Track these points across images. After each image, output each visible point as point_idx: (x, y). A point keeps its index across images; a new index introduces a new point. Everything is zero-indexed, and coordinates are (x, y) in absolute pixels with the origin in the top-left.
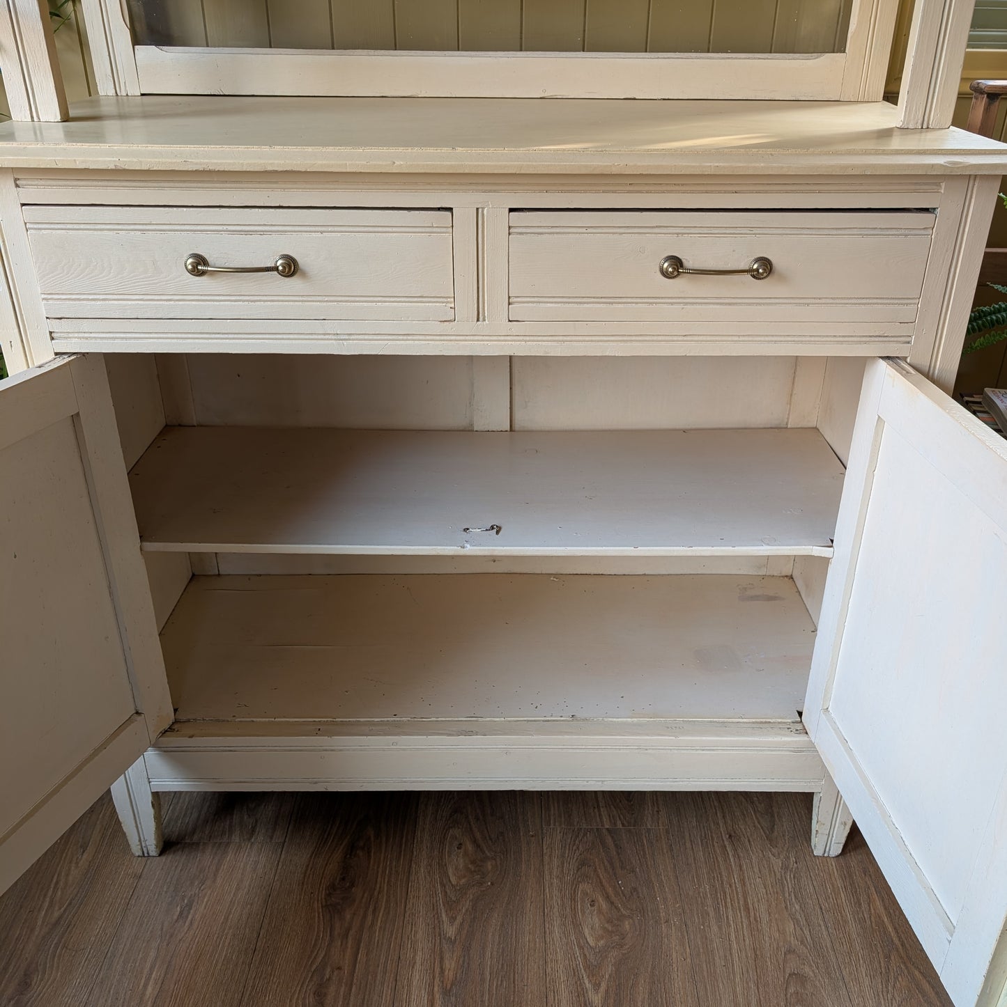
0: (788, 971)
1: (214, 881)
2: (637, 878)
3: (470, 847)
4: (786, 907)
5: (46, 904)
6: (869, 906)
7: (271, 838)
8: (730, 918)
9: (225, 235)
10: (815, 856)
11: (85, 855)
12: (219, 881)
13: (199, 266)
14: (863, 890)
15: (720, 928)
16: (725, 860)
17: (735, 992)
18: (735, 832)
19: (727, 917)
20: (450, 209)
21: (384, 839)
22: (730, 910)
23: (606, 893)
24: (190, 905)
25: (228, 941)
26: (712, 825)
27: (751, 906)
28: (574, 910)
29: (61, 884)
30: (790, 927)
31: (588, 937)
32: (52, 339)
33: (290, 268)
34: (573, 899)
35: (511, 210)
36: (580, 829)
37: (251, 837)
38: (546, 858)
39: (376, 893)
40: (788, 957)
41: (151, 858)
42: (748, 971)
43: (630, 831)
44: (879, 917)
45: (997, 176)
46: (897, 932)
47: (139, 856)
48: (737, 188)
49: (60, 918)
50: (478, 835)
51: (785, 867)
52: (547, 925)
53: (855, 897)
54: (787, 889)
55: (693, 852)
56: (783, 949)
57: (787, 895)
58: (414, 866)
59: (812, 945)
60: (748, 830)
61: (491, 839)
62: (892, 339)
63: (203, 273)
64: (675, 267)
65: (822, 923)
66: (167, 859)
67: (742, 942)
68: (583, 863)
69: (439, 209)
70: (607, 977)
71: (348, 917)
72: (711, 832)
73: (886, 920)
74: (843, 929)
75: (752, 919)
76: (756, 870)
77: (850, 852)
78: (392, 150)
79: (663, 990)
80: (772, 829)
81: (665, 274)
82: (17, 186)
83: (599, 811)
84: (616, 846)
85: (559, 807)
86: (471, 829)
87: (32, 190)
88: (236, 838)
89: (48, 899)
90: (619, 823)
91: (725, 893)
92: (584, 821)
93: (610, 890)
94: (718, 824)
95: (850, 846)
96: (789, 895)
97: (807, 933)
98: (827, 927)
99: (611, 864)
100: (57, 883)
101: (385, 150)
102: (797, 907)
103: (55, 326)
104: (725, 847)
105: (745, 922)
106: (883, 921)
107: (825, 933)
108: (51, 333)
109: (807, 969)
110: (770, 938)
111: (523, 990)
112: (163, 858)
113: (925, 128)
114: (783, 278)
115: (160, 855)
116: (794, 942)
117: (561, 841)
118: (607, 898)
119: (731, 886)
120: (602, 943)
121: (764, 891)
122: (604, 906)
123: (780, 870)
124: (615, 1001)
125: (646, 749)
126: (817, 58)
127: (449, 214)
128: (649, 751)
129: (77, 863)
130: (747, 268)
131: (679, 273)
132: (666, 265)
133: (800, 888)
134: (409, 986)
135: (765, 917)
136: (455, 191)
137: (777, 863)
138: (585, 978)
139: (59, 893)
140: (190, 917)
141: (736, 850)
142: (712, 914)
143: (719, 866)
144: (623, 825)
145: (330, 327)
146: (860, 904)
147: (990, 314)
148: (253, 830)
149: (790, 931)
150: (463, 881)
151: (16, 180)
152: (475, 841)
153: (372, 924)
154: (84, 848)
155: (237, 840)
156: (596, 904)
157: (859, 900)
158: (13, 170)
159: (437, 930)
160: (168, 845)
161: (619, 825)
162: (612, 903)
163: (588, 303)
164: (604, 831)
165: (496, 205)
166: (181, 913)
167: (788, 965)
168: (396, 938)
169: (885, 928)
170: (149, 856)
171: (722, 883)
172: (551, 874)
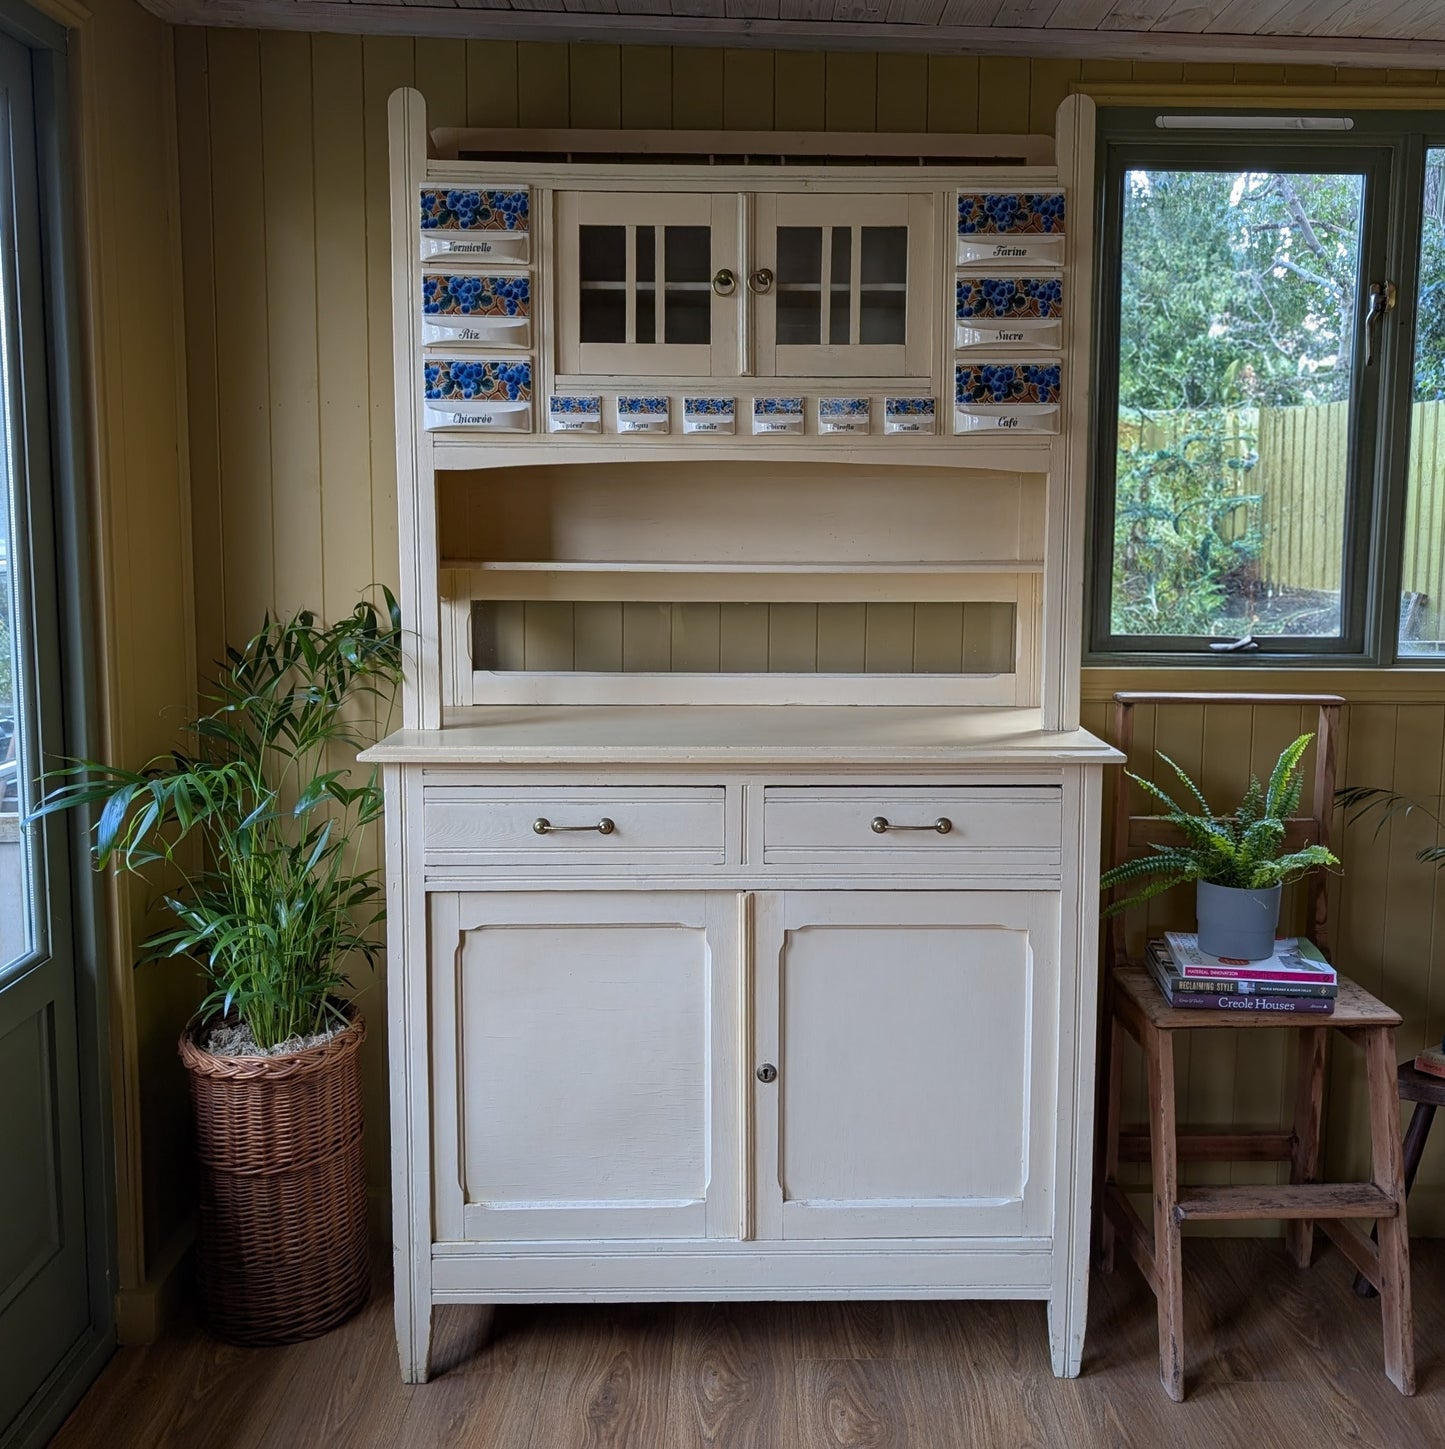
1: (483, 1401)
2: (885, 1395)
3: (725, 1374)
4: (1025, 1415)
5: (326, 1420)
6: (1104, 1413)
7: (533, 1370)
8: (972, 1422)
9: (565, 805)
10: (1055, 1378)
11: (355, 1384)
12: (487, 1401)
13: (544, 827)
14: (1099, 1401)
15: (962, 1429)
16: (970, 1382)
18: (980, 1361)
19: (969, 1422)
20: (724, 787)
21: (642, 1369)
22: (972, 1417)
23: (856, 1406)
24: (462, 1418)
25: (502, 1443)
26: (958, 1356)
27: (992, 1414)
28: (825, 1418)
29: (337, 1404)
30: (1028, 1428)
31: (838, 1436)
33: (609, 827)
34: (825, 1410)
35: (766, 787)
36: (830, 1361)
37: (513, 1369)
38: (798, 1382)
39: (638, 1408)
41: (419, 1386)
43: (879, 1362)
44: (1112, 1421)
45: (1099, 764)
46: (1127, 1431)
47: (407, 1384)
48: (921, 772)
49: (341, 1429)
50: (733, 1366)
51: (1027, 1386)
52: (800, 1429)
53: (1090, 1406)
54: (1027, 1401)
55: (939, 1376)
56: (1020, 1444)
57: (1027, 1406)
58: (672, 1389)
59: (1047, 1441)
60: (993, 1359)
61: (745, 1368)
63: (547, 831)
64: (883, 825)
65: (1058, 1426)
66: (435, 1385)
67: (982, 1439)
68: (832, 1385)
69: (715, 786)
71: (613, 1424)
72: (957, 1362)
73: (1118, 1423)
74: (1077, 1429)
75: (993, 1423)
76: (999, 1388)
77: (1089, 1375)
78: (686, 749)
80: (1017, 1359)
81: (874, 829)
82: (424, 774)
83: (849, 1346)
84: (866, 1372)
86: (725, 1361)
87: (433, 777)
88: (498, 1369)
89: (327, 1415)
90: (868, 1355)
91: (968, 1405)
92: (834, 1355)
93: (859, 1404)
94: (964, 1355)
96: (1029, 1406)
97: (1043, 1432)
98: (1062, 1429)
99: (861, 1385)
100: (333, 1403)
101: (681, 749)
102: (1036, 1414)
103: (431, 871)
104: (970, 1372)
105: (986, 1425)
107: (1060, 1433)
108: (426, 877)
110: (1009, 1436)
112: (431, 1385)
113: (1061, 730)
114: (960, 833)
115: (428, 1382)
116: (1030, 1439)
117: (812, 1369)
118: (857, 1409)
119: (974, 1400)
120: (851, 1441)
121: (1006, 1403)
122: (854, 1415)
123: (1021, 1388)
127: (723, 789)
129: (349, 1391)
130: (933, 825)
131: (886, 830)
132: (875, 823)
133: (1040, 1401)
135: (1005, 1422)
136: (727, 774)
137: (1019, 1384)
139: (336, 1410)
140: (464, 1427)
141: (980, 1374)
142: (955, 1419)
143: (963, 1386)
144: (873, 1357)
145: (633, 870)
146: (1095, 1412)
147: (1141, 864)
148: (515, 1363)
149: (1027, 1431)
150: (720, 1398)
151: (423, 770)
152: (730, 1370)
153: (636, 1429)
154: (353, 1378)
155: (500, 1371)
156: (847, 1414)
158: (423, 764)
159: (697, 1434)
160: (433, 1375)
161: (869, 1357)
162: (861, 1413)
164: (855, 1362)
165: (756, 784)
166: (455, 1424)
168: (659, 1439)
169: (1116, 1429)
170: (417, 1383)
171: (966, 1398)
172: (803, 1393)
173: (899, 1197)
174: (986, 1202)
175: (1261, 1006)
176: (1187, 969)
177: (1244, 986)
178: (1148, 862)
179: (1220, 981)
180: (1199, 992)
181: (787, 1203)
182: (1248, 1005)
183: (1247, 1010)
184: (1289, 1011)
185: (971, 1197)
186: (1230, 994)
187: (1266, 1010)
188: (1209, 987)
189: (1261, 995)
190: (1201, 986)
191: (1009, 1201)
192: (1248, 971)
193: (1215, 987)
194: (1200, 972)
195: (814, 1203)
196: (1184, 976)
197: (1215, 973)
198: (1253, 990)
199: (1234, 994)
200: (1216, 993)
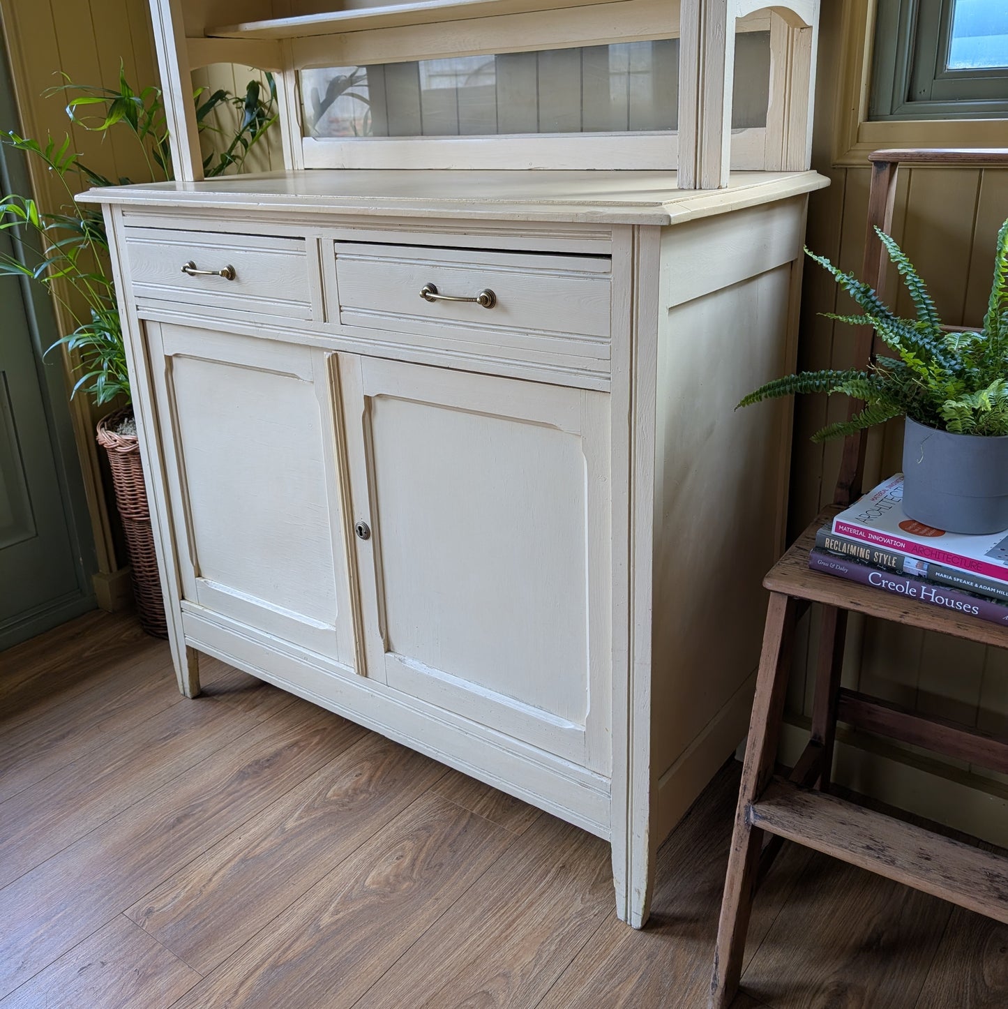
0: (485, 988)
1: (203, 726)
2: (452, 858)
3: (364, 778)
4: (543, 943)
6: (619, 984)
7: (259, 716)
8: (488, 924)
10: (618, 919)
14: (631, 968)
15: (471, 926)
16: (536, 882)
17: (426, 976)
18: (570, 866)
19: (486, 922)
20: (304, 239)
22: (494, 919)
23: (417, 857)
24: (176, 734)
26: (558, 850)
27: (515, 925)
28: (382, 855)
30: (528, 958)
31: (370, 877)
32: (138, 309)
34: (390, 848)
35: (336, 241)
36: (452, 804)
38: (405, 812)
39: (276, 778)
40: (498, 978)
42: (453, 969)
43: (487, 823)
44: (618, 997)
48: (466, 231)
49: (114, 710)
50: (378, 774)
51: (581, 914)
52: (352, 855)
53: (615, 969)
54: (562, 929)
55: (518, 863)
56: (501, 971)
57: (555, 934)
59: (529, 982)
60: (585, 870)
61: (383, 781)
62: (595, 374)
65: (559, 972)
67: (475, 946)
68: (426, 828)
69: (298, 238)
70: (351, 910)
71: (245, 784)
72: (551, 856)
74: (572, 986)
76: (553, 902)
77: (657, 933)
79: (376, 943)
82: (123, 215)
84: (465, 827)
85: (456, 781)
86: (379, 767)
87: (128, 218)
88: (240, 707)
90: (486, 814)
91: (506, 904)
92: (461, 800)
93: (422, 856)
94: (565, 853)
95: (662, 929)
96: (558, 936)
97: (537, 971)
98: (559, 977)
99: (446, 839)
102: (553, 948)
103: (138, 301)
104: (550, 872)
105: (496, 934)
106: (617, 1002)
107: (552, 981)
108: (137, 306)
109: (502, 997)
110: (502, 956)
111: (289, 886)
114: (505, 310)
115: (192, 698)
116: (517, 970)
117: (429, 805)
118: (414, 860)
119: (517, 902)
120: (374, 887)
121: (541, 920)
122: (405, 864)
123: (574, 913)
124: (336, 929)
125: (467, 733)
126: (741, 132)
127: (303, 242)
128: (467, 735)
130: (479, 297)
133: (574, 935)
134: (229, 844)
135: (516, 939)
136: (305, 225)
137: (578, 907)
138: (336, 902)
140: (169, 741)
141: (555, 879)
143: (525, 884)
144: (487, 817)
146: (612, 978)
149: (524, 961)
150: (335, 798)
151: (123, 211)
152: (371, 777)
156: (402, 860)
157: (616, 973)
158: (120, 206)
159: (284, 820)
161: (484, 816)
162: (414, 865)
163: (386, 316)
164: (468, 814)
167: (490, 984)
171: (512, 897)
172: (396, 823)
173: (478, 684)
174: (552, 719)
175: (928, 598)
176: (838, 523)
177: (912, 564)
178: (822, 377)
179: (880, 551)
180: (849, 558)
181: (389, 654)
182: (908, 588)
183: (909, 597)
184: (970, 614)
185: (541, 708)
186: (891, 570)
187: (934, 604)
188: (863, 553)
189: (931, 581)
190: (853, 550)
191: (572, 727)
192: (921, 546)
193: (872, 555)
194: (855, 531)
195: (411, 663)
196: (833, 532)
197: (875, 537)
198: (924, 572)
199: (896, 571)
200: (873, 565)
